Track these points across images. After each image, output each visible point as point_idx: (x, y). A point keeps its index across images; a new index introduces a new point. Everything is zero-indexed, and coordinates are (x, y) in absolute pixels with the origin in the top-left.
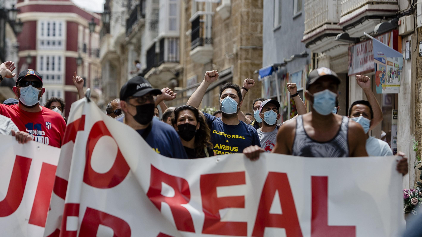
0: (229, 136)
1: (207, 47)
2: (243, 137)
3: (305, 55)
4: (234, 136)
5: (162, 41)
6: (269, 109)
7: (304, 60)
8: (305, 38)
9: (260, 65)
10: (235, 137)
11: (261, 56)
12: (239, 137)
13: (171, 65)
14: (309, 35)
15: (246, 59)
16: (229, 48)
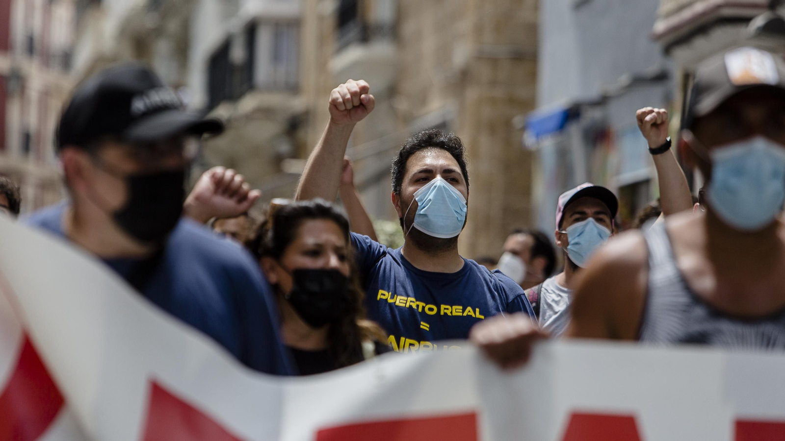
0: (431, 309)
1: (381, 49)
2: (477, 310)
3: (662, 77)
4: (448, 309)
5: (251, 30)
6: (583, 217)
7: (657, 91)
8: (660, 26)
9: (529, 104)
10: (451, 313)
11: (533, 76)
12: (463, 312)
13: (274, 100)
14: (675, 20)
15: (493, 83)
16: (444, 53)
